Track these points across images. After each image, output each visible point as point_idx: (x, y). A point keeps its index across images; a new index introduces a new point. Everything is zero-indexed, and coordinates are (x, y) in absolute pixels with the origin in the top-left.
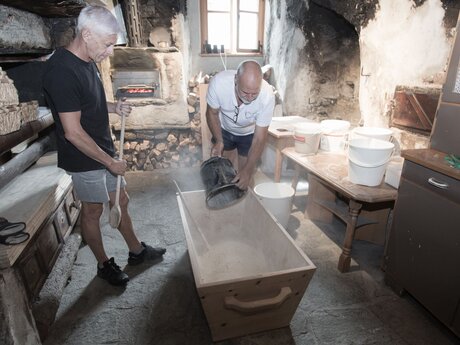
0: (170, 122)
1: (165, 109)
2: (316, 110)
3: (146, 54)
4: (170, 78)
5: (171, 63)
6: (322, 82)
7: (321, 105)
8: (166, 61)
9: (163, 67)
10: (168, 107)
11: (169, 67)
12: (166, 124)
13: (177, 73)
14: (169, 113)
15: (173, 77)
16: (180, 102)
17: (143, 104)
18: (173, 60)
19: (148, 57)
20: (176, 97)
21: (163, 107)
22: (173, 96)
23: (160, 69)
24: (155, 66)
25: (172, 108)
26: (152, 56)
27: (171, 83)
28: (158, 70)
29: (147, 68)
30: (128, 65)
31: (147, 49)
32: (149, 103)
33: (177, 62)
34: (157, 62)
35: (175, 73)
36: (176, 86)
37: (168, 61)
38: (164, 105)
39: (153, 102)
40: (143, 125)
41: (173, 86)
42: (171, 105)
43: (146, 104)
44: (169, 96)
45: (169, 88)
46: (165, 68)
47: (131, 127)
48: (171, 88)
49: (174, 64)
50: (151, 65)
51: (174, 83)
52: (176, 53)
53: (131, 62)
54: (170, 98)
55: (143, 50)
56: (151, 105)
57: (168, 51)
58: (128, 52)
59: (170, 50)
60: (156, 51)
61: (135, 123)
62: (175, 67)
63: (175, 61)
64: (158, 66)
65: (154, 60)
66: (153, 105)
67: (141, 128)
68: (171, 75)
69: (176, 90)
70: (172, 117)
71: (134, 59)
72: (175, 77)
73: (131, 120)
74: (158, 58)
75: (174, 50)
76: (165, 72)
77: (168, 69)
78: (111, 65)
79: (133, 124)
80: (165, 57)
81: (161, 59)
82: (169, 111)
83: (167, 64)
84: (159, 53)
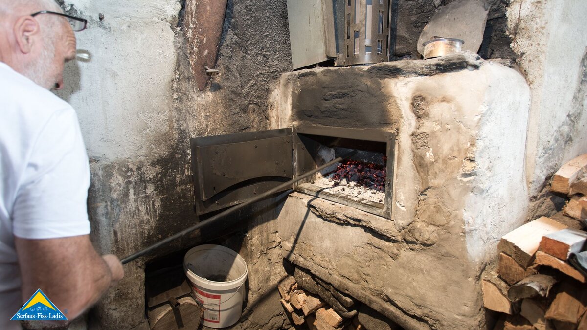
1: (395, 257)
4: (420, 165)
5: (437, 110)
8: (418, 103)
9: (407, 124)
10: (405, 253)
11: (427, 126)
13: (452, 149)
14: (401, 271)
15: (432, 163)
16: (447, 255)
17: (339, 219)
18: (444, 100)
19: (368, 92)
20: (435, 234)
21: (388, 247)
22: (424, 225)
23: (398, 129)
24: (386, 121)
25: (415, 262)
26: (379, 87)
27: (424, 181)
28: (393, 131)
29: (367, 124)
30: (322, 113)
31: (373, 67)
32: (352, 222)
33: (459, 109)
34: (392, 109)
35: (445, 149)
36: (439, 196)
37: (428, 104)
38: (395, 241)
39: (365, 224)
40: (331, 272)
41: (428, 192)
42: (412, 250)
43: (345, 223)
44: (411, 220)
45: (413, 196)
46: (413, 129)
47: (309, 265)
48: (422, 197)
49: (447, 116)
50: (374, 117)
51: (433, 182)
52: (465, 72)
53: (327, 104)
54: (414, 228)
55: (361, 70)
56: (360, 231)
57: (434, 68)
58: (324, 78)
59: (438, 65)
60: (395, 72)
61: (318, 258)
62: (448, 126)
63: (452, 105)
64: (394, 118)
65: (382, 99)
66: (363, 230)
67: (325, 279)
68: (429, 155)
69: (438, 209)
70: (410, 292)
71: (333, 97)
72: (439, 165)
73: (312, 249)
74: (395, 94)
75: (455, 64)
76: (410, 142)
77: (419, 131)
78: (292, 110)
79: (314, 258)
80: (418, 90)
81: (406, 99)
82: (404, 268)
83: (421, 113)
84: (401, 78)
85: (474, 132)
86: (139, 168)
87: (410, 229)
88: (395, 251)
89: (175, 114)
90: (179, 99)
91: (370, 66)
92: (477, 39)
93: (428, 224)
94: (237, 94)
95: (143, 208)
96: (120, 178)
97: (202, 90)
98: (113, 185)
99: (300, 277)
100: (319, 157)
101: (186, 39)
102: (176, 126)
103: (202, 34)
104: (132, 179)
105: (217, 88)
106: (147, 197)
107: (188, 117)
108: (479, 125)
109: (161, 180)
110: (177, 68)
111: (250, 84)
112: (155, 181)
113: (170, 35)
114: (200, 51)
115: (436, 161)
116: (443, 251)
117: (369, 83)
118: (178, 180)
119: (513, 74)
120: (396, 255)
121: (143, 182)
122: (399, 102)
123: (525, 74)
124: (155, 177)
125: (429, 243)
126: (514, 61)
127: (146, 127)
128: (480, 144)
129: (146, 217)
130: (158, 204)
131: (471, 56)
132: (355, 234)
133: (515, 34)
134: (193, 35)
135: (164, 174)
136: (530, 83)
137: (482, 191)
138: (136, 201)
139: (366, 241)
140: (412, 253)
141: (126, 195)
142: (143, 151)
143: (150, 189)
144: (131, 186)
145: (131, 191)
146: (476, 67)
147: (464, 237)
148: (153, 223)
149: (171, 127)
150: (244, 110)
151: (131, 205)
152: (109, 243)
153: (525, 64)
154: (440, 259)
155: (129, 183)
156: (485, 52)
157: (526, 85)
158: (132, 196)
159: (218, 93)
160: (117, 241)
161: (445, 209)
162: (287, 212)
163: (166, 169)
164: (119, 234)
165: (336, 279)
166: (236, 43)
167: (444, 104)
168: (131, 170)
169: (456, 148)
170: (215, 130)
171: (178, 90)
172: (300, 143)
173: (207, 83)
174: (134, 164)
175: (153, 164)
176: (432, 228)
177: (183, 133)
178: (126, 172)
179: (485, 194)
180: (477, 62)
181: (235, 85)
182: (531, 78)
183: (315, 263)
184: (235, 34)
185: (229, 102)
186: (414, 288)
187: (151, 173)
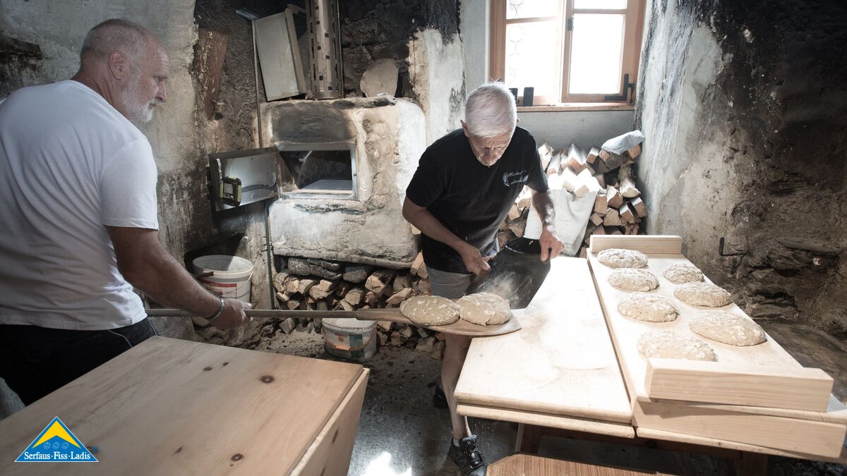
0: (369, 250)
1: (363, 223)
2: (748, 277)
3: (333, 110)
4: (372, 161)
5: (377, 127)
6: (779, 188)
7: (766, 264)
8: (366, 123)
9: (361, 137)
10: (370, 219)
11: (373, 137)
12: (363, 254)
13: (387, 149)
14: (368, 230)
15: (378, 158)
16: (392, 210)
17: (323, 209)
18: (380, 122)
19: (335, 118)
20: (384, 200)
21: (358, 218)
22: (378, 196)
23: (356, 141)
24: (348, 135)
25: (376, 222)
26: (342, 115)
27: (374, 169)
28: (353, 142)
29: (335, 138)
30: (301, 133)
31: (335, 102)
32: (332, 208)
33: (388, 126)
34: (351, 128)
35: (384, 149)
36: (384, 177)
37: (372, 124)
38: (362, 212)
39: (341, 207)
40: (320, 250)
41: (378, 176)
42: (373, 214)
43: (328, 210)
44: (370, 196)
45: (370, 180)
46: (365, 140)
47: (300, 252)
48: (375, 180)
49: (382, 131)
50: (340, 134)
51: (380, 169)
52: (389, 106)
53: (304, 127)
54: (372, 200)
55: (328, 103)
56: (338, 213)
57: (373, 103)
58: (301, 109)
59: (375, 102)
60: (351, 105)
61: (308, 245)
62: (384, 137)
63: (384, 125)
64: (353, 134)
65: (345, 123)
66: (340, 212)
67: (316, 257)
68: (376, 153)
69: (384, 185)
70: (375, 241)
71: (310, 122)
72: (382, 158)
73: (302, 239)
74: (352, 119)
75: (383, 102)
76: (364, 147)
77: (369, 140)
78: (273, 133)
79: (304, 245)
80: (365, 116)
81: (359, 122)
82: (370, 228)
83: (369, 130)
84: (355, 109)
85: (396, 139)
86: (178, 179)
87: (370, 201)
88: (363, 220)
89: (197, 137)
90: (199, 126)
91: (334, 101)
92: (394, 86)
93: (380, 195)
94: (233, 121)
95: (182, 209)
96: (168, 185)
97: (210, 119)
98: (164, 191)
99: (293, 266)
100: (294, 171)
101: (199, 80)
102: (198, 146)
103: (211, 77)
104: (174, 187)
105: (219, 117)
106: (184, 201)
107: (205, 139)
108: (398, 135)
109: (192, 188)
110: (196, 104)
111: (239, 113)
112: (188, 188)
113: (189, 78)
114: (210, 89)
115: (380, 156)
116: (389, 208)
117: (335, 112)
118: (202, 188)
119: (414, 107)
120: (364, 221)
121: (181, 189)
122: (355, 124)
123: (421, 106)
124: (188, 186)
125: (382, 206)
126: (415, 98)
127: (181, 147)
128: (400, 144)
129: (184, 217)
130: (191, 207)
131: (390, 98)
132: (335, 217)
133: (414, 83)
134: (204, 77)
135: (193, 184)
136: (424, 112)
137: (405, 172)
138: (177, 204)
139: (343, 219)
140: (374, 216)
141: (172, 199)
142: (180, 166)
143: (186, 195)
144: (174, 192)
145: (174, 196)
146: (393, 104)
147: (399, 197)
148: (189, 222)
149: (195, 147)
150: (238, 134)
151: (175, 207)
152: (164, 235)
153: (421, 101)
154: (388, 214)
155: (173, 189)
156: (399, 94)
157: (422, 113)
158: (175, 201)
159: (221, 120)
160: (169, 234)
161: (387, 184)
162: (275, 217)
163: (195, 180)
164: (170, 229)
165: (325, 254)
166: (228, 82)
167: (380, 124)
168: (174, 180)
169: (389, 148)
170: (221, 149)
171: (197, 119)
172: (281, 159)
173: (213, 114)
174: (175, 175)
175: (186, 176)
176: (382, 197)
177: (203, 151)
178: (171, 181)
179: (406, 174)
180: (394, 101)
181: (231, 114)
182: (424, 108)
183: (306, 249)
184: (227, 74)
185: (228, 128)
186: (377, 238)
187: (186, 182)
